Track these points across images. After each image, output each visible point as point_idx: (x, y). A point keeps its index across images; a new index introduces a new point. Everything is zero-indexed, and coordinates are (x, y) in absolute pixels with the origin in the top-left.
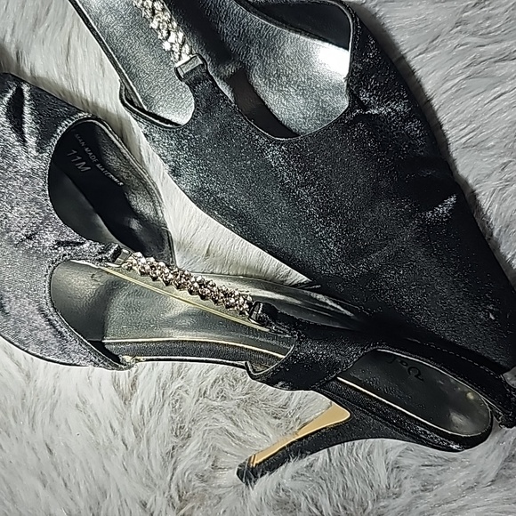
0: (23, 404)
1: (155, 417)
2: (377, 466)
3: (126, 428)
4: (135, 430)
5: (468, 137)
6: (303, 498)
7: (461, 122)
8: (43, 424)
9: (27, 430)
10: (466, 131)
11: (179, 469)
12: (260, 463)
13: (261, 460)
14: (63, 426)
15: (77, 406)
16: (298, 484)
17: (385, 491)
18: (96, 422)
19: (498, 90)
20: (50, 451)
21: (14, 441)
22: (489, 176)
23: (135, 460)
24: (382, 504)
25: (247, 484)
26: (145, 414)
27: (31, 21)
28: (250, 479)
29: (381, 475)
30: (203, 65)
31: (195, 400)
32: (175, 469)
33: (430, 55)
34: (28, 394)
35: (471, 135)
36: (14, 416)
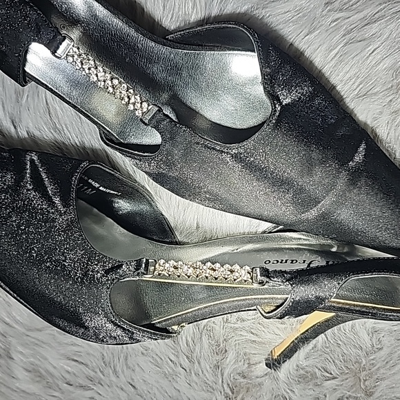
0: (104, 362)
1: (198, 346)
2: (361, 335)
3: (181, 359)
4: (188, 357)
5: (358, 89)
6: (317, 370)
7: (350, 79)
8: (123, 372)
9: (113, 378)
10: (356, 84)
11: (225, 375)
12: (280, 355)
13: (280, 353)
14: (137, 369)
15: (143, 354)
16: (310, 362)
17: (371, 349)
18: (159, 360)
19: (371, 48)
20: (134, 387)
21: (107, 388)
22: (381, 113)
23: (195, 378)
24: (372, 358)
25: (275, 370)
26: (191, 345)
27: (14, 96)
28: (276, 367)
29: (366, 340)
30: (159, 110)
31: (222, 327)
32: (222, 375)
33: (313, 35)
34: (105, 354)
35: (361, 86)
36: (101, 372)
